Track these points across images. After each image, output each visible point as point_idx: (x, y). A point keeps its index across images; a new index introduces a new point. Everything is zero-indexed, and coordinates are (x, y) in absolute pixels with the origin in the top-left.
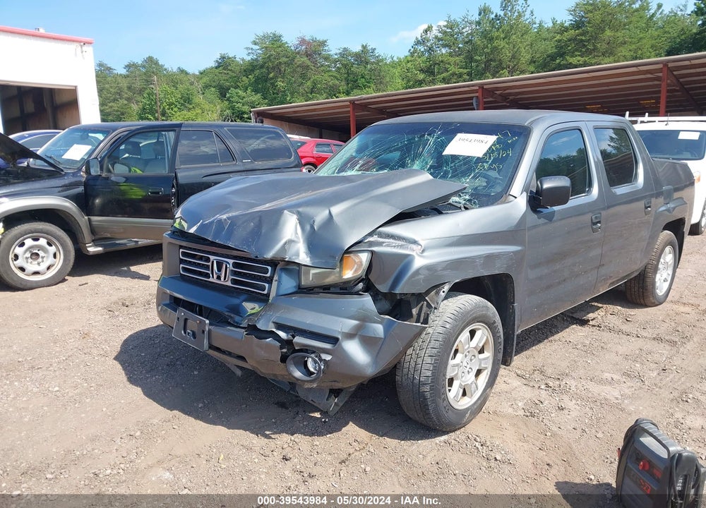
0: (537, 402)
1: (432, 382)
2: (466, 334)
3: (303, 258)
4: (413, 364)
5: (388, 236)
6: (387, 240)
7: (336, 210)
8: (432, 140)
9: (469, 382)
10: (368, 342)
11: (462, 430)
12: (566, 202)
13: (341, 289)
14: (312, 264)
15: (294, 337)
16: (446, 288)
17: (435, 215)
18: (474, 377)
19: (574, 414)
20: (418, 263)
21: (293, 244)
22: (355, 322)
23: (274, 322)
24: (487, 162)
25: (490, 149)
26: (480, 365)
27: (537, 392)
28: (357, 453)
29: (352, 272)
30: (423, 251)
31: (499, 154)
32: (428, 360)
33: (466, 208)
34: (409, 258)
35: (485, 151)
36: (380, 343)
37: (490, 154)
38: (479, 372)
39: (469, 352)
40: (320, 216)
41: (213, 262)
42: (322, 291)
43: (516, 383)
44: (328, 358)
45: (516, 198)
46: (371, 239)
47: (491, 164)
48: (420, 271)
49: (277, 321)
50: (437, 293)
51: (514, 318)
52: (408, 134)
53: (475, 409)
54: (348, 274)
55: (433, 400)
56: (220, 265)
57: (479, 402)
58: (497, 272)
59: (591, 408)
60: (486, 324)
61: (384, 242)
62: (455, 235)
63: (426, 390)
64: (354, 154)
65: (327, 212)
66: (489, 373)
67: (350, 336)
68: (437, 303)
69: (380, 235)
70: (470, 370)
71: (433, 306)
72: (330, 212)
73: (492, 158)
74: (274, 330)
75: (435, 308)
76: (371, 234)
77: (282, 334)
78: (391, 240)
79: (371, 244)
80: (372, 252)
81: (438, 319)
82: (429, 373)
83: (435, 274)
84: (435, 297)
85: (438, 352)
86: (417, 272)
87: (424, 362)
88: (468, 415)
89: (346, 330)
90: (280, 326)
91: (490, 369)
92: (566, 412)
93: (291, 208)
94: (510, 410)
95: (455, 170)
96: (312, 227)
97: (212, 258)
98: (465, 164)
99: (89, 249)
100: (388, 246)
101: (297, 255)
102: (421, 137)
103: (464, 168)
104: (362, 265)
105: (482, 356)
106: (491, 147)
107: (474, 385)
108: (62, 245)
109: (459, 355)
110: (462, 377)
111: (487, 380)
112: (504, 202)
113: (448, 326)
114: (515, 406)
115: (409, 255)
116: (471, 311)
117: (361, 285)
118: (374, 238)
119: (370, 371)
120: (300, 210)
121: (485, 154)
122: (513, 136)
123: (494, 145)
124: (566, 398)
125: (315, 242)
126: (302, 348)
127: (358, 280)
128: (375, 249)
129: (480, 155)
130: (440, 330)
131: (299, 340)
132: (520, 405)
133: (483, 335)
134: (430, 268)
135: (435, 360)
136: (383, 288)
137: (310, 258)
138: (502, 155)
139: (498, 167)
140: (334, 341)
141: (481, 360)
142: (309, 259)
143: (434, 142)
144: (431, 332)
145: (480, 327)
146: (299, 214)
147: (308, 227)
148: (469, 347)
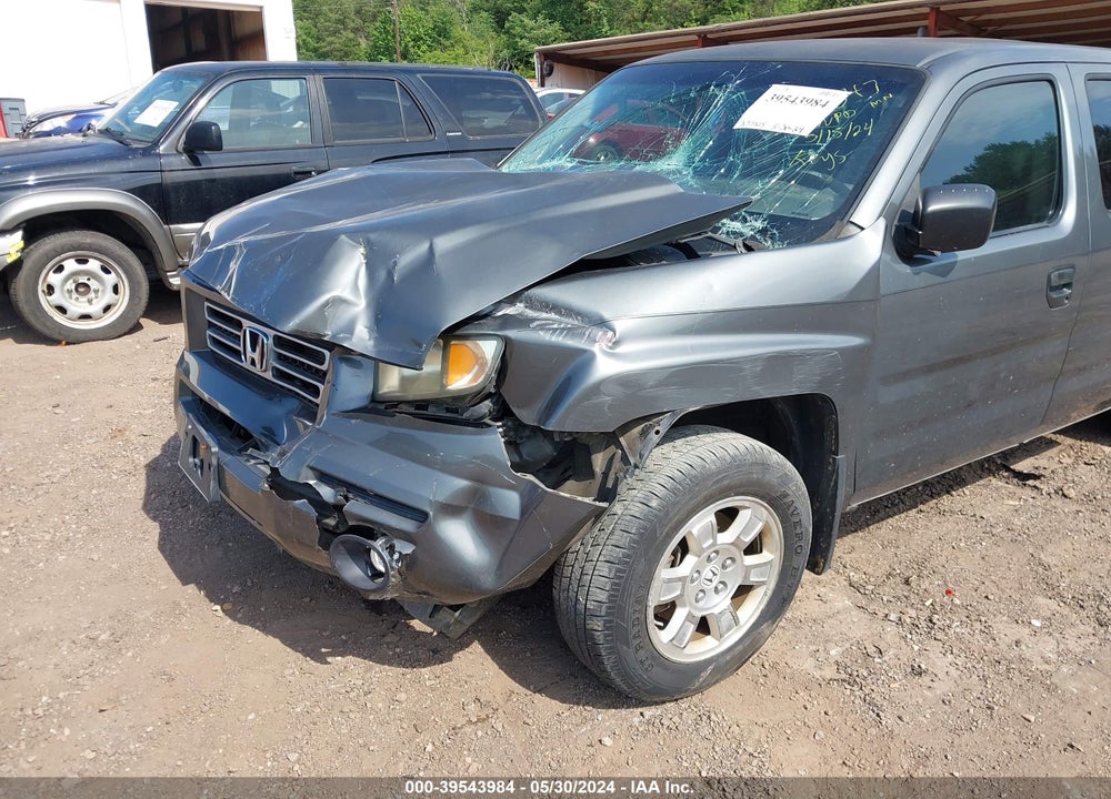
0: (871, 650)
1: (607, 614)
2: (706, 518)
3: (362, 338)
4: (577, 574)
5: (547, 306)
6: (544, 315)
7: (444, 243)
8: (721, 97)
9: (716, 611)
10: (488, 524)
11: (695, 699)
12: (979, 242)
13: (448, 410)
14: (378, 352)
15: (347, 499)
16: (664, 425)
17: (678, 260)
18: (728, 601)
19: (941, 688)
20: (605, 367)
21: (343, 307)
22: (462, 483)
23: (312, 468)
24: (816, 148)
25: (828, 119)
26: (746, 577)
27: (877, 627)
28: (468, 729)
29: (469, 377)
30: (616, 344)
31: (845, 132)
32: (604, 569)
33: (749, 249)
34: (585, 356)
35: (817, 122)
36: (512, 528)
37: (826, 130)
38: (743, 591)
39: (717, 552)
40: (410, 255)
41: (245, 331)
42: (412, 410)
43: (842, 600)
44: (408, 549)
45: (862, 229)
46: (510, 310)
47: (824, 154)
48: (602, 388)
49: (319, 467)
50: (644, 433)
51: (836, 482)
52: (680, 83)
53: (728, 662)
54: (461, 382)
55: (611, 648)
56: (254, 337)
57: (740, 648)
58: (795, 391)
59: (985, 679)
60: (762, 498)
61: (534, 320)
62: (704, 309)
63: (596, 627)
64: (587, 124)
65: (426, 246)
66: (770, 593)
67: (451, 510)
68: (641, 456)
69: (531, 304)
70: (721, 586)
71: (632, 461)
72: (431, 245)
73: (829, 139)
74: (312, 482)
75: (636, 467)
76: (512, 300)
77: (326, 492)
78: (553, 316)
79: (508, 321)
80: (507, 342)
81: (640, 485)
82: (603, 596)
83: (639, 393)
84: (638, 442)
85: (626, 556)
86: (597, 388)
87: (596, 572)
88: (704, 675)
89: (441, 498)
90: (324, 478)
91: (772, 585)
92: (926, 680)
93: (353, 233)
94: (809, 664)
95: (748, 164)
96: (390, 275)
97: (246, 323)
98: (771, 150)
99: (171, 280)
100: (541, 327)
101: (350, 329)
102: (702, 89)
103: (766, 160)
104: (486, 363)
105: (751, 560)
106: (832, 115)
107: (728, 616)
108: (126, 272)
109: (690, 560)
110: (697, 601)
111: (762, 607)
112: (837, 239)
113: (654, 503)
114: (822, 658)
115: (584, 351)
116: (719, 473)
117: (487, 406)
118: (517, 309)
119: (489, 582)
120: (373, 236)
121: (816, 131)
122: (884, 91)
123: (839, 110)
124: (934, 648)
125: (388, 307)
126: (361, 523)
127: (478, 396)
128: (512, 334)
129: (806, 133)
130: (636, 509)
131: (357, 508)
132: (833, 652)
133: (753, 517)
134: (625, 381)
135: (618, 570)
136: (527, 416)
137: (376, 339)
138: (852, 132)
139: (837, 160)
140: (420, 516)
141: (748, 569)
142: (372, 343)
143: (725, 100)
144: (619, 512)
145: (747, 504)
146: (369, 245)
147: (382, 274)
148: (714, 544)
